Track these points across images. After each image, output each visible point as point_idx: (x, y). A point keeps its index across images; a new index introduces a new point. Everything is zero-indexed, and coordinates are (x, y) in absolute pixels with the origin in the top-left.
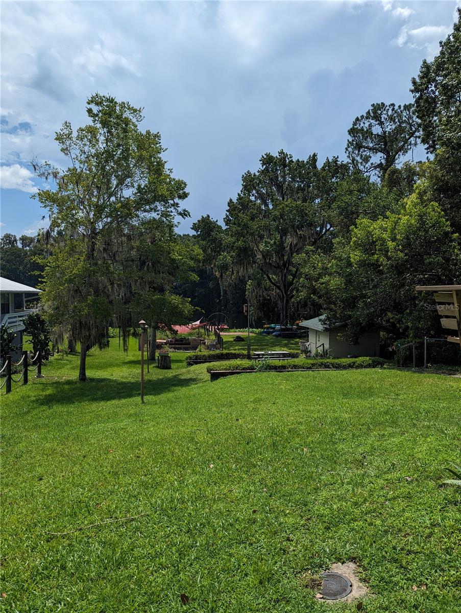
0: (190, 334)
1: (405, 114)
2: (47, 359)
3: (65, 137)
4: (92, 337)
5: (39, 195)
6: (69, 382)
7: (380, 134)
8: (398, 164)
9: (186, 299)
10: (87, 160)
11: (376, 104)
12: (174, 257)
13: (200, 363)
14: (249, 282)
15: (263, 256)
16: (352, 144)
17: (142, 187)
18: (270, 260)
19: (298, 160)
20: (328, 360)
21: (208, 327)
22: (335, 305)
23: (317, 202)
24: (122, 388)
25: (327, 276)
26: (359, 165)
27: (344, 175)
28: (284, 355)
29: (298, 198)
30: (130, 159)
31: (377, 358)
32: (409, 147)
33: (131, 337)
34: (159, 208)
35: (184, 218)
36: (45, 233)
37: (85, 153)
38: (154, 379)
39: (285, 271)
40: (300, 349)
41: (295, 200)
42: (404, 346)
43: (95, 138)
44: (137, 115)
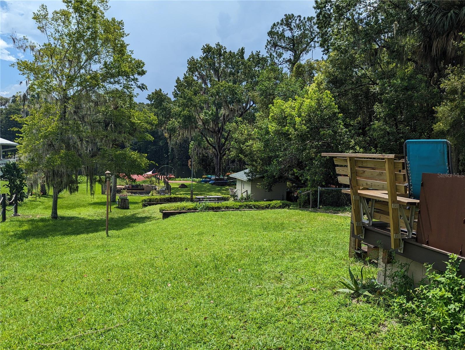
0: (144, 182)
1: (308, 24)
2: (22, 200)
3: (41, 17)
4: (63, 183)
5: (18, 64)
6: (42, 220)
7: (290, 37)
8: (302, 60)
9: (143, 154)
10: (61, 38)
11: (287, 15)
12: (133, 121)
13: (153, 204)
14: (192, 143)
15: (203, 123)
16: (270, 43)
17: (108, 63)
18: (208, 126)
19: (230, 51)
20: (251, 203)
21: (158, 176)
22: (256, 162)
23: (244, 84)
24: (89, 225)
25: (251, 140)
26: (275, 59)
27: (264, 66)
28: (219, 199)
29: (230, 80)
30: (98, 40)
31: (285, 202)
32: (310, 49)
33: (97, 183)
34: (121, 81)
35: (143, 91)
36: (22, 97)
37: (59, 32)
38: (116, 217)
39: (220, 135)
40: (229, 194)
41: (228, 82)
42: (304, 193)
43: (68, 20)
44: (104, 5)
